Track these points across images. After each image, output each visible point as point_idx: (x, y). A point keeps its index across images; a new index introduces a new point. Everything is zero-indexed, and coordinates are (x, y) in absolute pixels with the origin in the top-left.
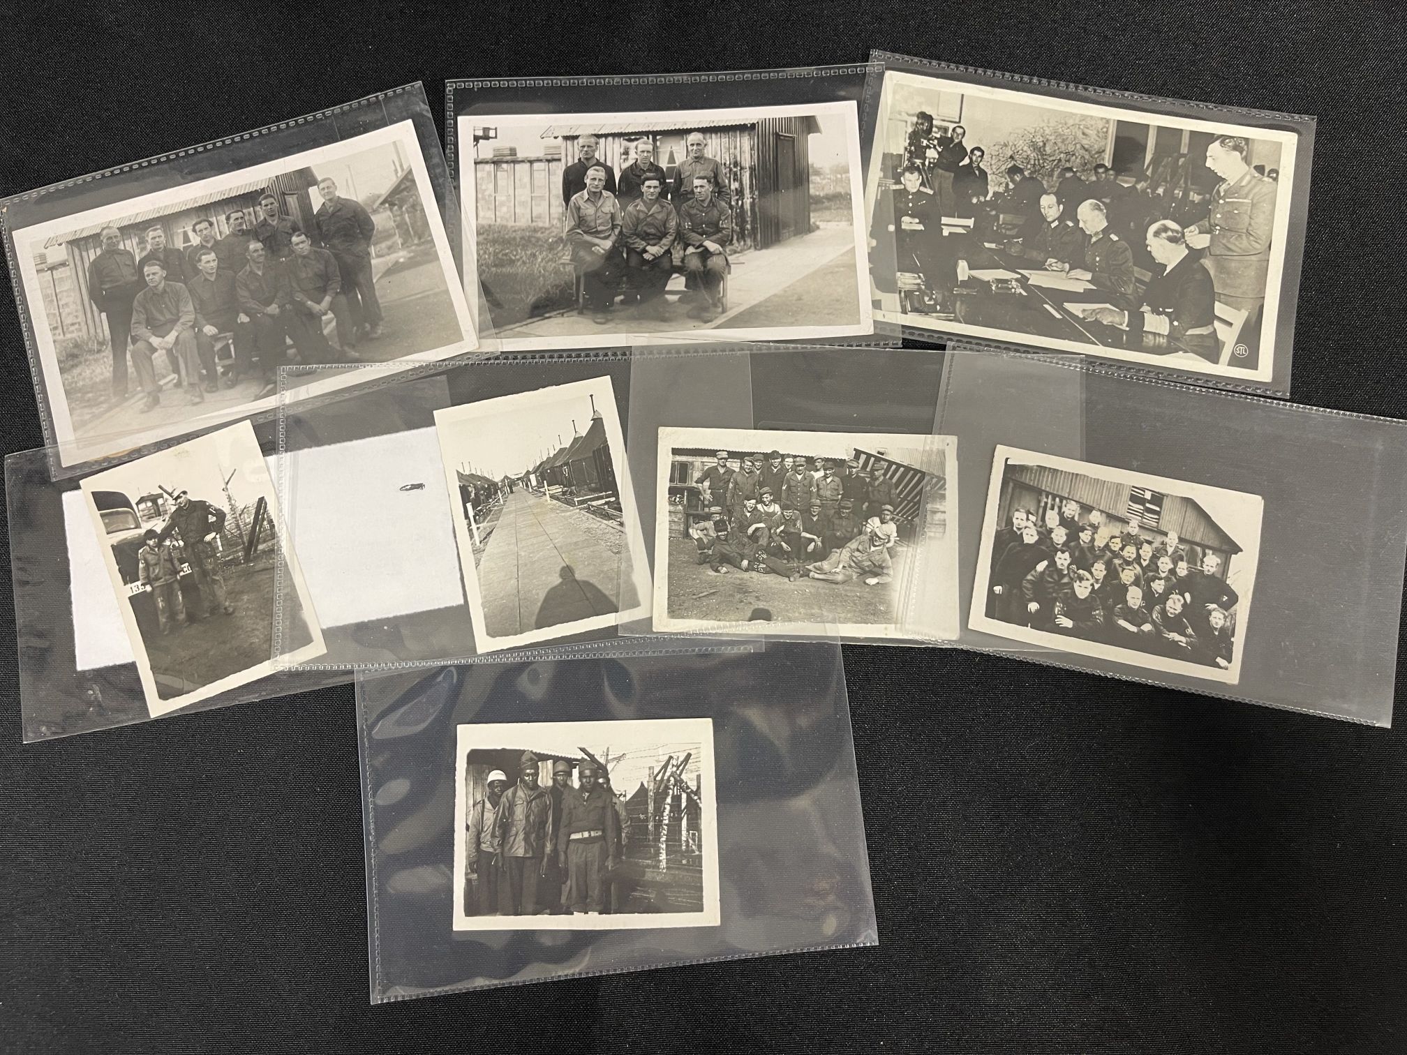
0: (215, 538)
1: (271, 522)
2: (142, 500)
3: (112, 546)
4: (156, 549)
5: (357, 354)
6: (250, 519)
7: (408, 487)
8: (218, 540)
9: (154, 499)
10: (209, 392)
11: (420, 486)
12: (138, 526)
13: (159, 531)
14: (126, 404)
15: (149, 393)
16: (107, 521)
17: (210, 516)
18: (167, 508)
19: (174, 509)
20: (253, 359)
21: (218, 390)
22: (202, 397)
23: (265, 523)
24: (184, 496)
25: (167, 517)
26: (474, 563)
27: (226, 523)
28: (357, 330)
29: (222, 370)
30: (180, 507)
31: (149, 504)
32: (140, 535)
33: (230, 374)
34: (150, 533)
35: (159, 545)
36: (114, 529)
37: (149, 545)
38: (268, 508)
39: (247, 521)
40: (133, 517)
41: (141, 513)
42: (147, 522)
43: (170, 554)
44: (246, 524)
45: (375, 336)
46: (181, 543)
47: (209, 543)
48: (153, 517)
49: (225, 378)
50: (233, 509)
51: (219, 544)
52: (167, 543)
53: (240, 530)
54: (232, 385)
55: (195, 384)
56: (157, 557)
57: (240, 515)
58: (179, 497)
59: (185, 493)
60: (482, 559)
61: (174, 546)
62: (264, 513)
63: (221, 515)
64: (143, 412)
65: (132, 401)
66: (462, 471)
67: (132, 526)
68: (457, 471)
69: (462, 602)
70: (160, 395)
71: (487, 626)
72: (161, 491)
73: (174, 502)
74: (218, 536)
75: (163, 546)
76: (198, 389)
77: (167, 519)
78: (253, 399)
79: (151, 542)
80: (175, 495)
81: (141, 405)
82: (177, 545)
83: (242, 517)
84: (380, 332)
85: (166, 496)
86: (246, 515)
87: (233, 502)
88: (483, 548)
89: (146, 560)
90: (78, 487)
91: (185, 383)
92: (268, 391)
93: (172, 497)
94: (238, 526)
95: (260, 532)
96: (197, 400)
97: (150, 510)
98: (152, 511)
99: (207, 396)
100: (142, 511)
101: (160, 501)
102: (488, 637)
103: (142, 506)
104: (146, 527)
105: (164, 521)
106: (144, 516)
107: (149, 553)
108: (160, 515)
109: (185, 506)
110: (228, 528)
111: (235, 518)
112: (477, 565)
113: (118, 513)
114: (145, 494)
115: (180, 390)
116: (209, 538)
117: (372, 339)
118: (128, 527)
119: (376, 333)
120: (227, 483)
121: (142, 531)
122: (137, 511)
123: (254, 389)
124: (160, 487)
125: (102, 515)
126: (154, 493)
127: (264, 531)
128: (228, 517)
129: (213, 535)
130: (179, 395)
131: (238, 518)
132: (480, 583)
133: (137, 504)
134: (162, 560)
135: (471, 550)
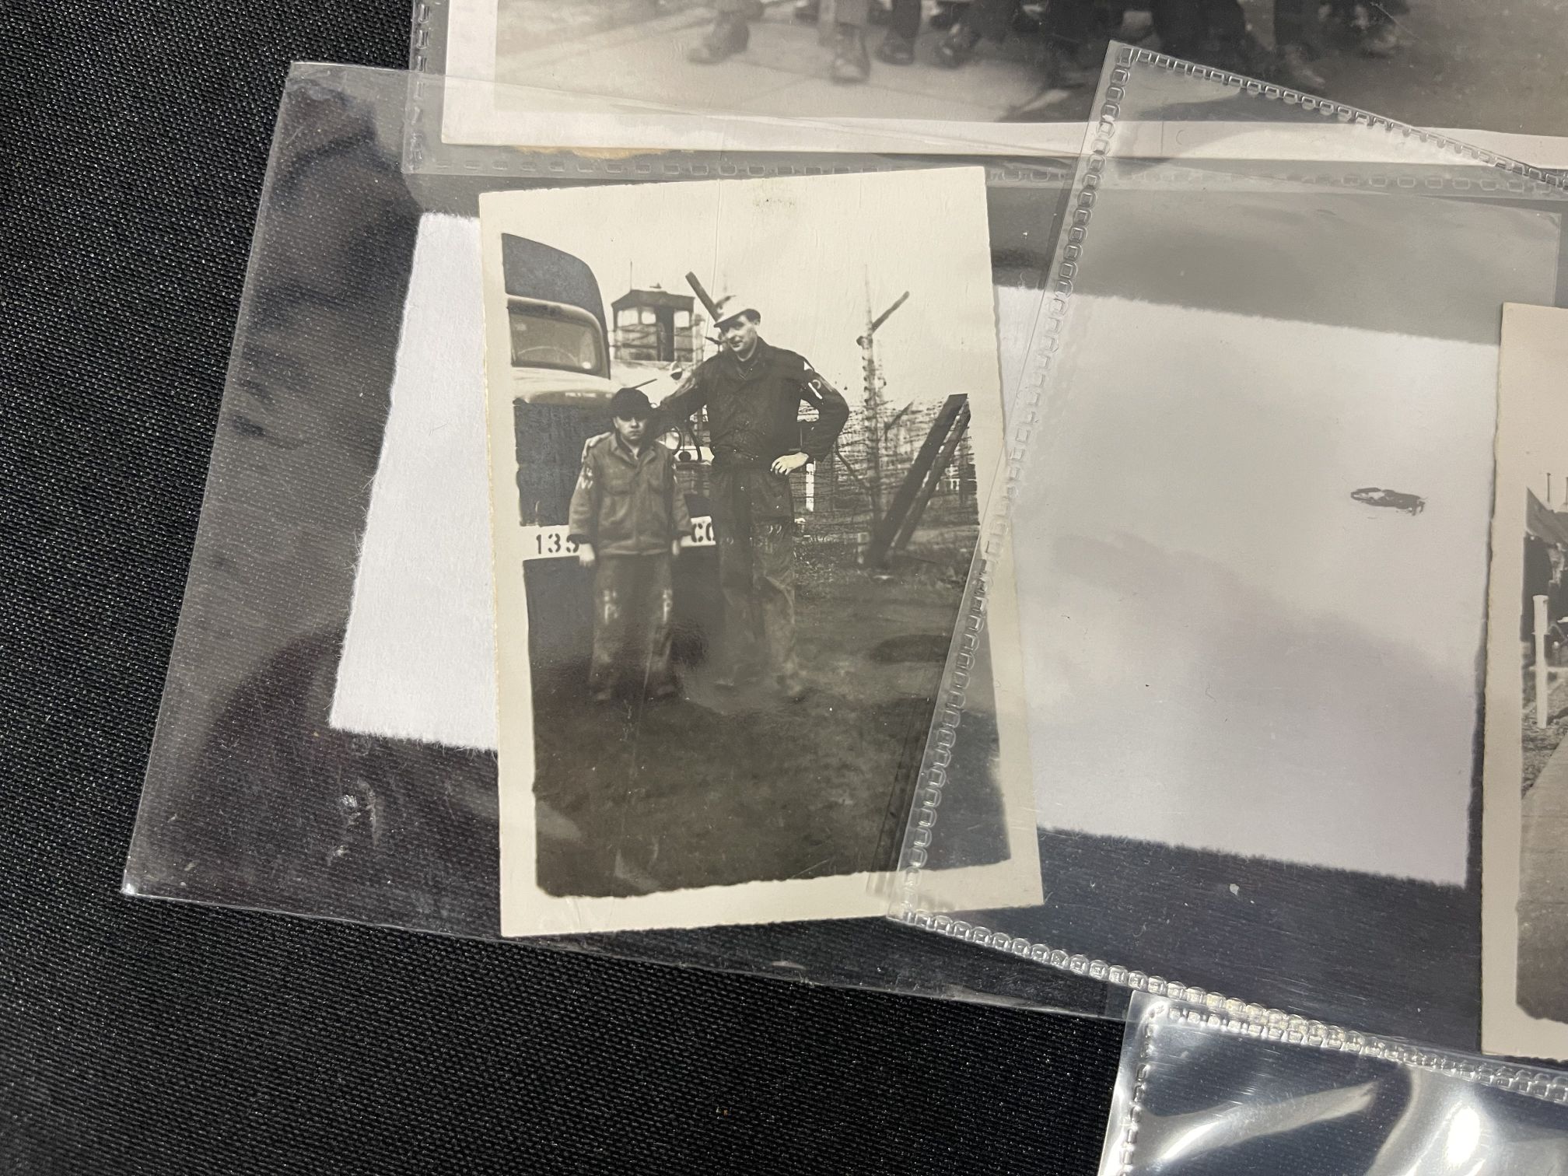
0: (801, 470)
1: (968, 472)
2: (633, 300)
3: (518, 402)
4: (636, 451)
5: (1320, 80)
6: (910, 445)
7: (1376, 496)
8: (810, 479)
9: (665, 306)
10: (890, 59)
11: (1409, 503)
12: (602, 369)
13: (655, 401)
14: (655, 24)
15: (725, 15)
16: (522, 327)
17: (803, 402)
18: (695, 344)
19: (711, 351)
20: (1027, 8)
21: (910, 60)
22: (865, 68)
23: (951, 471)
24: (748, 325)
25: (687, 370)
26: (1520, 775)
27: (843, 439)
28: (1332, 15)
29: (935, 11)
30: (729, 351)
31: (649, 318)
32: (601, 395)
33: (955, 29)
34: (631, 401)
35: (647, 440)
36: (534, 359)
37: (618, 432)
38: (970, 432)
39: (904, 449)
40: (596, 341)
41: (620, 335)
42: (629, 365)
43: (668, 474)
44: (897, 459)
45: (1377, 45)
46: (708, 455)
47: (783, 478)
48: (649, 358)
49: (938, 37)
50: (873, 400)
51: (810, 490)
52: (670, 442)
53: (876, 467)
54: (958, 59)
55: (853, 27)
56: (631, 474)
57: (888, 427)
58: (733, 323)
59: (753, 316)
60: (1545, 772)
61: (685, 456)
62: (953, 443)
63: (834, 409)
64: (695, 59)
65: (674, 21)
66: (1542, 498)
67: (587, 365)
68: (1530, 494)
69: (1458, 877)
70: (754, 29)
71: (1522, 977)
72: (691, 293)
73: (715, 333)
74: (811, 467)
75: (657, 446)
76: (858, 45)
77: (686, 375)
78: (1002, 113)
79: (626, 427)
80: (727, 312)
81: (695, 39)
82: (694, 456)
83: (890, 434)
84: (1392, 40)
85: (699, 307)
86: (903, 433)
87: (877, 384)
88: (1553, 741)
89: (599, 474)
90: (470, 209)
91: (828, 17)
92: (1051, 106)
93: (715, 316)
94: (873, 457)
95: (931, 493)
96: (851, 71)
97: (647, 335)
98: (652, 339)
99: (877, 65)
100: (626, 330)
101: (681, 319)
102: (1520, 1014)
103: (628, 317)
104: (624, 376)
105: (677, 376)
106: (626, 345)
107: (611, 454)
108: (669, 358)
109: (743, 353)
110: (845, 452)
111: (873, 431)
112: (1528, 785)
113: (555, 313)
114: (645, 287)
115: (811, 32)
116: (786, 463)
117: (1372, 55)
118: (575, 361)
119: (1383, 39)
120: (875, 326)
121: (610, 387)
122: (610, 326)
123: (1014, 90)
124: (692, 279)
125: (514, 309)
126: (670, 291)
127: (942, 494)
128: (855, 422)
129: (797, 460)
130: (804, 45)
131: (880, 433)
132: (1524, 841)
133: (619, 306)
134: (644, 486)
135: (1520, 736)
